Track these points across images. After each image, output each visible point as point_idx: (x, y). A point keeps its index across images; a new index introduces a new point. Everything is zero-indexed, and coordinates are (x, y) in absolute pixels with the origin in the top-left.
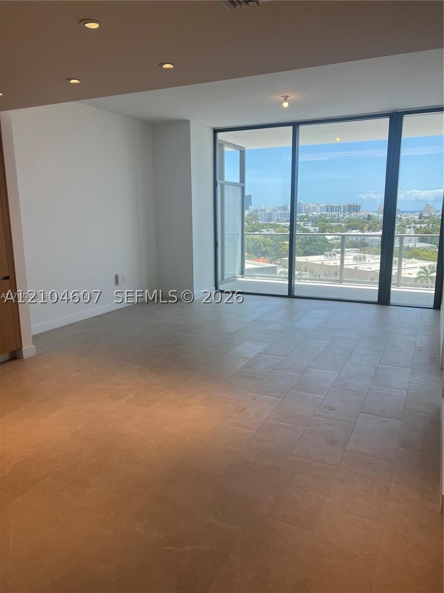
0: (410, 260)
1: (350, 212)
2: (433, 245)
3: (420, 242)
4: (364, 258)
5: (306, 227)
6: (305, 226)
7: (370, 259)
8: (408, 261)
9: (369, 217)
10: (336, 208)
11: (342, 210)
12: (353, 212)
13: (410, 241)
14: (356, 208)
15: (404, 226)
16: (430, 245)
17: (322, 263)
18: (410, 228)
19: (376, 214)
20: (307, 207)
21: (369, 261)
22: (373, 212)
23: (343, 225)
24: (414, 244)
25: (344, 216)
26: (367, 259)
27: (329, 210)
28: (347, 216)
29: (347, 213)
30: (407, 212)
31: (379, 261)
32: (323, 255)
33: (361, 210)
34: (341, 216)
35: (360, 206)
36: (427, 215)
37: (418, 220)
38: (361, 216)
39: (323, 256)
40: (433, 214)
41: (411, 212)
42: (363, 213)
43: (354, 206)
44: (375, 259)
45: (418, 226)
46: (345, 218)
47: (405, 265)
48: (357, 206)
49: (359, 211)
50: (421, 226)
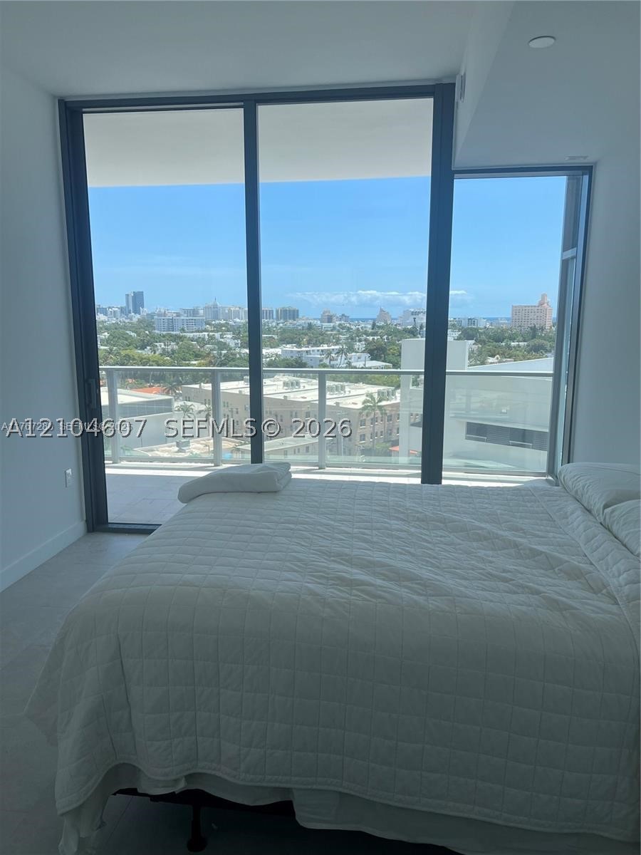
0: (357, 385)
1: (285, 319)
2: (387, 364)
3: (371, 360)
4: (298, 384)
5: (222, 340)
6: (223, 338)
7: (306, 385)
8: (353, 385)
9: (310, 326)
10: (266, 313)
11: (275, 317)
12: (290, 319)
13: (359, 358)
14: (293, 314)
15: (352, 339)
16: (384, 364)
17: (240, 391)
18: (360, 341)
19: (319, 322)
20: (227, 311)
21: (304, 387)
22: (315, 319)
23: (276, 337)
24: (364, 362)
25: (278, 324)
26: (302, 385)
28: (281, 325)
29: (282, 321)
30: (358, 320)
31: (317, 387)
32: (242, 380)
33: (300, 317)
34: (274, 324)
35: (298, 311)
36: (382, 324)
37: (370, 331)
38: (299, 326)
39: (243, 382)
40: (389, 322)
41: (363, 320)
42: (301, 322)
43: (289, 311)
44: (312, 385)
45: (371, 338)
46: (278, 327)
47: (350, 392)
48: (294, 311)
49: (297, 317)
50: (373, 339)
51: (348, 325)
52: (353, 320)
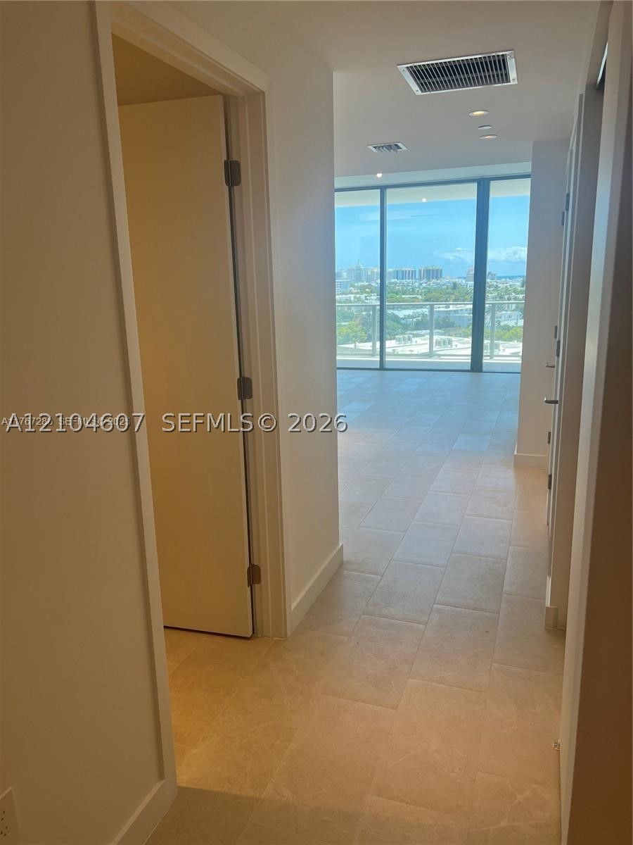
0: (511, 343)
1: (428, 279)
3: (523, 318)
4: (450, 342)
6: (367, 299)
7: (457, 343)
8: (507, 344)
9: (455, 286)
10: (409, 273)
11: (417, 277)
12: (433, 278)
13: (510, 317)
14: (437, 274)
15: (501, 297)
18: (509, 299)
19: (464, 281)
20: (369, 273)
21: (456, 346)
22: (459, 278)
23: (420, 297)
24: (516, 321)
25: (421, 284)
26: (454, 344)
27: (400, 276)
28: (424, 285)
29: (425, 281)
30: (505, 277)
31: (470, 345)
32: (394, 339)
33: (443, 276)
34: (417, 284)
35: (441, 270)
37: (520, 289)
38: (444, 285)
39: (394, 341)
41: (511, 278)
42: (446, 280)
43: (433, 270)
44: (464, 344)
45: (521, 296)
46: (422, 287)
47: (504, 350)
48: (437, 270)
49: (441, 277)
51: (495, 283)
52: (500, 278)
